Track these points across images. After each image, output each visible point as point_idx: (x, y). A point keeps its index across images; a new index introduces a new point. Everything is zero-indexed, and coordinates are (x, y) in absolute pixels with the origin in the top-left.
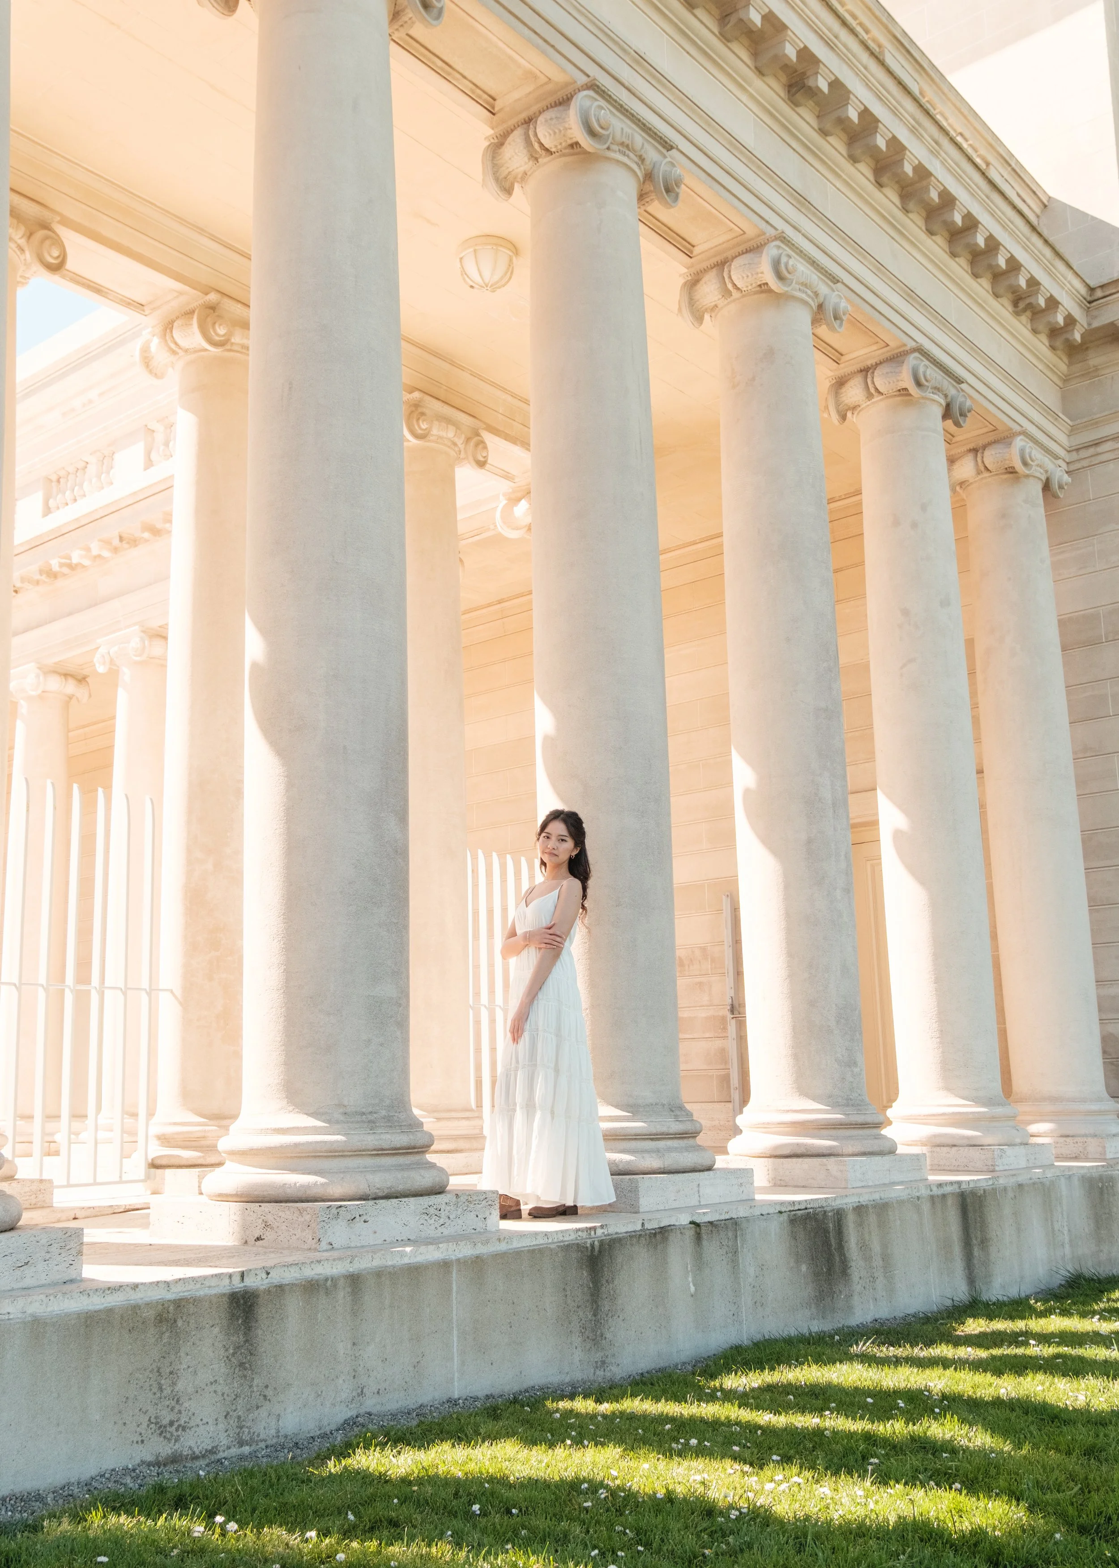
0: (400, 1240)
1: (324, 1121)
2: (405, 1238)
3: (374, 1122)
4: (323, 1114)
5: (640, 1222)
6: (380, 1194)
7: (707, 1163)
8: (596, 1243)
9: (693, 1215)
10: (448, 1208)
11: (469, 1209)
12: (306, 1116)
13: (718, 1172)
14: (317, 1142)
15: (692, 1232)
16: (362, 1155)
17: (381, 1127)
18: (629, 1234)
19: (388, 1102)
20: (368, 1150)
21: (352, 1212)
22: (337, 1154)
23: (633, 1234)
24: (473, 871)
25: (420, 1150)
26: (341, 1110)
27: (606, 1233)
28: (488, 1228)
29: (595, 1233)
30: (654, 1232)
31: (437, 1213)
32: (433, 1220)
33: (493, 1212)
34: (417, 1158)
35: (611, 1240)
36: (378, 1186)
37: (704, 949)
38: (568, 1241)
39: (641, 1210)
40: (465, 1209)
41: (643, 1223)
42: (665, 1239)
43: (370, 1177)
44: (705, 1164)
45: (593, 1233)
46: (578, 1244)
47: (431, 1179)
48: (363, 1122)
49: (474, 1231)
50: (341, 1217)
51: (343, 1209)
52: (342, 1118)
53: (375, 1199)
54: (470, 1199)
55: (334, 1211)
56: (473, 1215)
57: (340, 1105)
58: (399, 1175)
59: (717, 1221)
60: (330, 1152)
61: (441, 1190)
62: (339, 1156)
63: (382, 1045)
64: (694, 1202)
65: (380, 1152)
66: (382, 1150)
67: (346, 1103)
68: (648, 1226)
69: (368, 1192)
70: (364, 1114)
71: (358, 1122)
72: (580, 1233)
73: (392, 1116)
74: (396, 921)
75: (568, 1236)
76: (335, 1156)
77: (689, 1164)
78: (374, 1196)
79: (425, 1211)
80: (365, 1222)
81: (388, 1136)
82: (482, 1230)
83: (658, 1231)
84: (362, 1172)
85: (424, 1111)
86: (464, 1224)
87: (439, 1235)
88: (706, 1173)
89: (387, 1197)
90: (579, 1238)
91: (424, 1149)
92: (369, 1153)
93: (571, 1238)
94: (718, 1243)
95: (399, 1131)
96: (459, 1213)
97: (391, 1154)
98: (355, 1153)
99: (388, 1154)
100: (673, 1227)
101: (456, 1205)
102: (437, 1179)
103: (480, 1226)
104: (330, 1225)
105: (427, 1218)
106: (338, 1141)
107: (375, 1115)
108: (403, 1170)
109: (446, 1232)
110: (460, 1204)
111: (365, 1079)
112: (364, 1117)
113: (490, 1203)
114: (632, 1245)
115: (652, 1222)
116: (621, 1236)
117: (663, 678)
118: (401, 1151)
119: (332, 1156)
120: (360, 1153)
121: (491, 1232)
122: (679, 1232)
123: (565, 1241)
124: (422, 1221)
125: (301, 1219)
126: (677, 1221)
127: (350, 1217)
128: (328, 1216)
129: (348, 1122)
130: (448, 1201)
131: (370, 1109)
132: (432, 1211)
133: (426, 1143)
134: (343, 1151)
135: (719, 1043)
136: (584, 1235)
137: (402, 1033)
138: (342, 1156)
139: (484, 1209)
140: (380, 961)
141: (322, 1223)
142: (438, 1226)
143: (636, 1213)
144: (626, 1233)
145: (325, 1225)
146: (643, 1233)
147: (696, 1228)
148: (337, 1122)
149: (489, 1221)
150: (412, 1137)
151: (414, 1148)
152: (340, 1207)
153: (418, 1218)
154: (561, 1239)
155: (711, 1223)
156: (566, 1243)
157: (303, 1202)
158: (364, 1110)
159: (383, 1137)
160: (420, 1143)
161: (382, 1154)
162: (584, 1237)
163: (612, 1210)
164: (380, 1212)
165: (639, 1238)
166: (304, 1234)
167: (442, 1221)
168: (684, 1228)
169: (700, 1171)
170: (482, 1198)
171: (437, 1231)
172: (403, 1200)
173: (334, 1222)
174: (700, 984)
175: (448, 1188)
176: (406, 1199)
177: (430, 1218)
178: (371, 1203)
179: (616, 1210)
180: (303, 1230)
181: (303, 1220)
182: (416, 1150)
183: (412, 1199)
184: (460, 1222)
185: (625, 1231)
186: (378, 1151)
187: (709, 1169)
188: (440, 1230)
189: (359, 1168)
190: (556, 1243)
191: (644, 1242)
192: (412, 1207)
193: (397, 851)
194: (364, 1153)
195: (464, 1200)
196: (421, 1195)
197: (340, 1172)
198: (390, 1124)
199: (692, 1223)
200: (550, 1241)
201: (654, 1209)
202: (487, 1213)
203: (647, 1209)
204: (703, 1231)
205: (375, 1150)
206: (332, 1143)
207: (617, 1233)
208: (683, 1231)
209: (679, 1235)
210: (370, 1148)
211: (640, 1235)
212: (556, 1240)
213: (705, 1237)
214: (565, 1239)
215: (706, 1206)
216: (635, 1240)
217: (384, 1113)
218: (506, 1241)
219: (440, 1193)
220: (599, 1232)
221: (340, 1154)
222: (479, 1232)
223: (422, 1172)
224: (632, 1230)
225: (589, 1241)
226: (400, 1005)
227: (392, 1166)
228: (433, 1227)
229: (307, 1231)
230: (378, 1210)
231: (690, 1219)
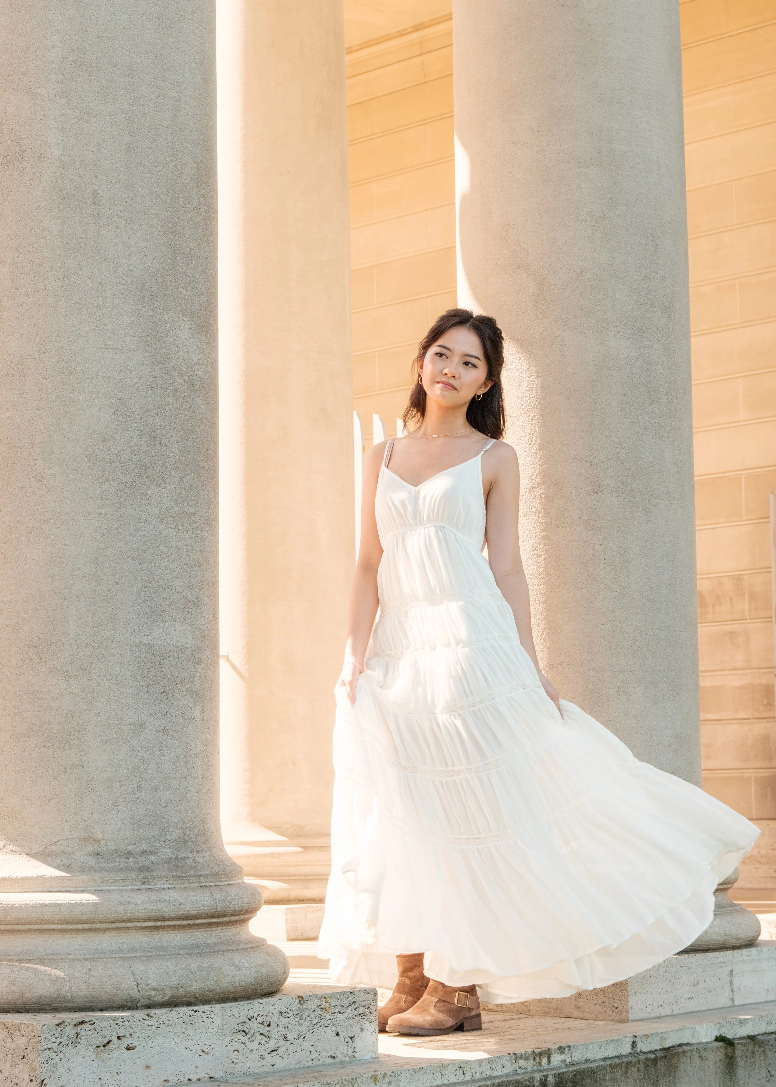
0: (194, 1078)
1: (57, 868)
2: (203, 1076)
3: (148, 869)
4: (55, 855)
5: (630, 1040)
6: (159, 999)
7: (744, 933)
8: (550, 1079)
9: (722, 1026)
10: (285, 1021)
11: (323, 1022)
12: (25, 858)
13: (765, 950)
14: (43, 906)
15: (720, 1055)
16: (127, 928)
17: (161, 878)
18: (608, 1062)
19: (175, 833)
20: (138, 920)
21: (105, 1032)
22: (80, 926)
23: (617, 1061)
24: (364, 448)
25: (234, 918)
26: (90, 848)
27: (568, 1060)
28: (357, 1055)
29: (549, 1062)
30: (653, 1056)
31: (265, 1030)
32: (256, 1042)
33: (367, 1026)
34: (230, 932)
35: (576, 1073)
36: (155, 984)
37: (738, 579)
38: (501, 1077)
39: (631, 1017)
40: (315, 1022)
41: (634, 1042)
42: (672, 1069)
43: (140, 968)
44: (742, 936)
45: (544, 1061)
46: (518, 1082)
47: (253, 970)
48: (129, 869)
49: (331, 1060)
50: (83, 1041)
51: (87, 1026)
52: (91, 862)
53: (149, 1007)
54: (324, 1005)
55: (70, 1031)
56: (330, 1032)
57: (88, 839)
58: (193, 964)
59: (764, 1034)
60: (68, 923)
61: (272, 989)
62: (84, 930)
63: (164, 731)
64: (723, 1000)
65: (159, 924)
66: (164, 919)
67: (99, 835)
68: (643, 1046)
69: (135, 994)
70: (130, 854)
71: (120, 870)
72: (522, 1063)
73: (184, 859)
74: (192, 510)
75: (499, 1068)
76: (77, 930)
77: (715, 937)
78: (147, 1002)
79: (240, 1027)
80: (128, 1048)
81: (175, 895)
82: (347, 1059)
83: (660, 1054)
84: (125, 959)
85: (283, 835)
86: (313, 1049)
87: (268, 1068)
88: (745, 951)
89: (171, 1004)
90: (519, 1071)
91: (242, 917)
92: (139, 924)
93: (506, 1071)
94: (764, 1072)
95: (197, 885)
96: (304, 1029)
97: (180, 926)
98: (114, 925)
99: (174, 926)
100: (686, 1048)
101: (299, 1015)
102: (265, 970)
103: (342, 1050)
104: (62, 1056)
105: (244, 1039)
106: (83, 904)
107: (152, 858)
108: (200, 954)
109: (280, 1063)
110: (305, 1014)
111: (134, 793)
112: (131, 860)
113: (361, 1010)
114: (614, 1080)
115: (650, 1039)
116: (594, 1065)
117: (679, 96)
118: (198, 921)
119: (71, 930)
120: (123, 925)
121: (363, 1062)
122: (696, 1055)
123: (495, 1077)
124: (235, 1045)
125: (10, 1045)
126: (693, 1036)
127: (100, 1040)
128: (58, 1040)
129: (101, 870)
130: (283, 1009)
131: (143, 847)
132: (254, 1026)
133: (245, 906)
134: (92, 922)
135: (760, 728)
136: (530, 1065)
137: (203, 711)
138: (90, 930)
139: (351, 1021)
140: (161, 582)
141: (48, 1052)
142: (265, 1054)
143: (622, 1021)
144: (604, 1059)
145: (53, 1055)
146: (634, 1060)
147: (726, 1049)
148: (83, 870)
149: (359, 1043)
150: (218, 897)
151: (223, 915)
152: (82, 1023)
153: (229, 1039)
154: (488, 1073)
155: (752, 1038)
156: (497, 1081)
157: (18, 1011)
158: (131, 848)
159: (165, 896)
160: (235, 905)
161: (163, 927)
162: (530, 1069)
163: (580, 1015)
164: (159, 1030)
165: (627, 1068)
166: (16, 1071)
167: (272, 1045)
168: (705, 1050)
169: (734, 948)
170: (346, 1002)
171: (263, 1062)
172: (201, 1008)
173: (70, 1050)
174: (732, 634)
175: (283, 987)
176: (206, 1007)
177: (251, 1040)
178: (140, 1014)
179: (588, 1016)
180: (14, 1064)
181: (14, 1045)
182: (227, 919)
183: (217, 1007)
184: (306, 1045)
185: (600, 1054)
186: (156, 920)
187: (750, 943)
188: (269, 1059)
189: (121, 950)
190: (478, 1080)
191: (635, 1075)
192: (218, 1021)
193: (193, 385)
194: (129, 925)
195: (314, 1007)
196: (236, 999)
197: (87, 960)
198: (179, 873)
199: (720, 1039)
200: (468, 1077)
201: (654, 1015)
202: (356, 1030)
203: (642, 1016)
204: (738, 1053)
205: (149, 919)
206: (71, 906)
207: (587, 1061)
208: (703, 1054)
209: (697, 1061)
210: (140, 915)
211: (629, 1063)
212: (478, 1076)
213: (741, 1062)
214: (495, 1073)
215: (744, 1007)
216: (619, 1073)
217: (167, 853)
218: (387, 1079)
219: (270, 994)
220: (557, 1059)
221: (86, 926)
222: (342, 1062)
223: (237, 957)
224: (615, 1054)
225: (538, 1076)
226: (199, 661)
227: (183, 948)
228: (256, 1055)
229: (21, 1066)
230: (154, 1028)
231: (716, 1033)
